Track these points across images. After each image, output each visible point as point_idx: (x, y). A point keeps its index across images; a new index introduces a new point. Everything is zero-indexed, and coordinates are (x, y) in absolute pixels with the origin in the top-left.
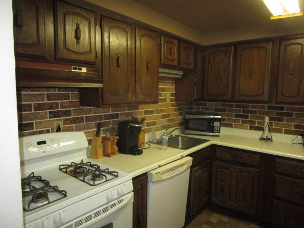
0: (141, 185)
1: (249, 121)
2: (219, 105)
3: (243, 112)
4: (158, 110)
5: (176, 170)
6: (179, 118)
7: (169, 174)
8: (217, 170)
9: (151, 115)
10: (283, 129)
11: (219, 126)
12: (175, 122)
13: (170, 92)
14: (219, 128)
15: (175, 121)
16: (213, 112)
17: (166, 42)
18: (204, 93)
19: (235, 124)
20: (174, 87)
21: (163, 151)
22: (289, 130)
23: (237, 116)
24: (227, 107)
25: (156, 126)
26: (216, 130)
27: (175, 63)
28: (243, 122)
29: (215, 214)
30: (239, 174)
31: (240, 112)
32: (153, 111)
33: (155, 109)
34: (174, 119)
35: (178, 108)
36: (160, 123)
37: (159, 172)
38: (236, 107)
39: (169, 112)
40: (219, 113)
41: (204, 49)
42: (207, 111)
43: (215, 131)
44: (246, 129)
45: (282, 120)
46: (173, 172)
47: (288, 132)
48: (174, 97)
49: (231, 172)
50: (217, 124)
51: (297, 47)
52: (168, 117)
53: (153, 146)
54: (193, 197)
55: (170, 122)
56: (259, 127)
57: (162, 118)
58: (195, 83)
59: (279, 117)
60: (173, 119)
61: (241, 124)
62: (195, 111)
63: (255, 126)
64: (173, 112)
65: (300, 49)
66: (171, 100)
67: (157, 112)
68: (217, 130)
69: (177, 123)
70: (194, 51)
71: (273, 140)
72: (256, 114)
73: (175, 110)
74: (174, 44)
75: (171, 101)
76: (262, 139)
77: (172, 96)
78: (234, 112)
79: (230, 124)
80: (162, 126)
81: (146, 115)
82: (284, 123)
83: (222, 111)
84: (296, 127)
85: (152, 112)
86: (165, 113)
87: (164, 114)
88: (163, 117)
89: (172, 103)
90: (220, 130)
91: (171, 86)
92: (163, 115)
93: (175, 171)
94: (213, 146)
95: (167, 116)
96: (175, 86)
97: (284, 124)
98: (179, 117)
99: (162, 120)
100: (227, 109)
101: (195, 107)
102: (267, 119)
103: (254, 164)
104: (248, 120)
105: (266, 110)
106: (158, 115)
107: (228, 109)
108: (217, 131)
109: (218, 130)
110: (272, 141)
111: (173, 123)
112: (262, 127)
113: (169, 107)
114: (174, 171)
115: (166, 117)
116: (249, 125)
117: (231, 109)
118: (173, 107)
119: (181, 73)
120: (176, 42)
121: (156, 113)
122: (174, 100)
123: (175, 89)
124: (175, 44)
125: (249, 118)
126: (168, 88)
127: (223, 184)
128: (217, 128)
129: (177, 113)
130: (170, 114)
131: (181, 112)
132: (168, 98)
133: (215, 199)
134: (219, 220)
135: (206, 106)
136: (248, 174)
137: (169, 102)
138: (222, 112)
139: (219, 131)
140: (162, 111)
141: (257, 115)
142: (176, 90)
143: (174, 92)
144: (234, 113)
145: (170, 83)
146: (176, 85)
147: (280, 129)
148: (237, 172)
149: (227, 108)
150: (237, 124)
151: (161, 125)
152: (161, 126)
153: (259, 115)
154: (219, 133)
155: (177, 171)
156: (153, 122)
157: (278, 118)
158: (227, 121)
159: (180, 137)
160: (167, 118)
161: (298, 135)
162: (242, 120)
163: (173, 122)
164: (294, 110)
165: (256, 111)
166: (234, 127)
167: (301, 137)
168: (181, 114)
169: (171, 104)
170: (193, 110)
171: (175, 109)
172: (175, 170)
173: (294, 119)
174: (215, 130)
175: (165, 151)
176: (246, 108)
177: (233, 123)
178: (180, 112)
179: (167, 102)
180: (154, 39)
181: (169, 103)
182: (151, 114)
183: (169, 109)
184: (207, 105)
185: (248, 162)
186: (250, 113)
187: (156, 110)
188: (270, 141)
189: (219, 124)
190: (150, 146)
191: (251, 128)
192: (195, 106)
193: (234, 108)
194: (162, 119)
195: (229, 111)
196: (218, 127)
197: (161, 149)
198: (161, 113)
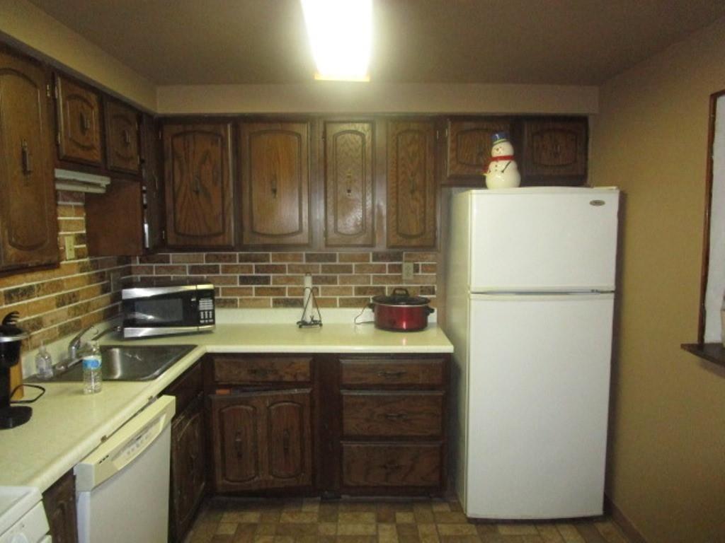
0: (62, 507)
1: (272, 288)
2: (202, 259)
3: (257, 271)
4: (45, 286)
5: (144, 437)
6: (102, 298)
7: (129, 453)
8: (224, 411)
9: (26, 302)
10: (338, 297)
11: (211, 308)
12: (91, 313)
13: (74, 233)
14: (211, 313)
15: (94, 310)
16: (188, 275)
17: (69, 97)
18: (166, 232)
19: (241, 300)
20: (82, 218)
21: (89, 396)
22: (347, 300)
23: (244, 280)
24: (220, 261)
25: (42, 330)
26: (204, 319)
27: (96, 156)
28: (258, 292)
29: (226, 515)
30: (273, 407)
31: (250, 271)
32: (31, 288)
33: (34, 283)
34: (88, 304)
35: (97, 274)
36: (52, 322)
37: (107, 456)
38: (240, 261)
39: (76, 287)
40: (202, 278)
41: (160, 123)
42: (172, 276)
43: (202, 322)
44: (267, 307)
45: (333, 281)
46: (138, 446)
47: (347, 304)
48: (84, 246)
49: (255, 408)
50: (205, 305)
51: (355, 139)
52: (73, 299)
53: (50, 387)
54: (179, 493)
55: (81, 314)
56: (291, 299)
57: (58, 305)
58: (145, 207)
59: (328, 275)
60: (85, 303)
61: (254, 297)
62: (139, 276)
63: (284, 299)
64: (87, 286)
65: (360, 142)
66: (79, 254)
67: (43, 290)
68: (206, 317)
69: (99, 313)
70: (137, 126)
71: (323, 322)
72: (285, 272)
73: (90, 280)
74: (89, 104)
75: (79, 257)
76: (303, 324)
77: (80, 244)
78: (237, 272)
79: (230, 299)
80: (60, 328)
81: (11, 303)
82: (338, 285)
83: (209, 272)
84: (360, 291)
85: (27, 292)
86: (63, 292)
87: (63, 295)
88: (61, 302)
89: (81, 260)
90: (213, 318)
91: (75, 216)
92: (58, 298)
93: (142, 442)
94: (208, 358)
95: (70, 299)
96: (85, 214)
97: (338, 288)
98: (100, 296)
99: (59, 311)
100: (220, 268)
101: (137, 267)
102: (308, 282)
103: (301, 378)
104: (268, 288)
105: (304, 263)
106: (45, 300)
107: (222, 266)
108: (207, 321)
109: (209, 319)
110: (321, 325)
111: (87, 315)
112: (297, 300)
113: (73, 273)
114: (139, 441)
115: (67, 301)
116: (271, 298)
117: (228, 267)
118: (84, 272)
119: (104, 181)
120: (93, 98)
121: (41, 292)
122: (86, 252)
123: (84, 224)
124: (93, 104)
125: (271, 283)
126: (66, 221)
127: (238, 440)
128: (206, 313)
129: (96, 287)
130: (79, 291)
131: (105, 282)
132: (71, 250)
133: (224, 481)
134: (240, 525)
135: (168, 262)
136: (290, 404)
137: (74, 259)
138: (208, 275)
139: (211, 321)
140: (57, 286)
141: (287, 274)
142: (87, 227)
143: (84, 232)
144: (238, 275)
145: (71, 206)
146: (87, 214)
147: (331, 299)
148: (268, 405)
149: (220, 264)
150: (246, 299)
151: (56, 325)
152: (55, 328)
153: (290, 275)
154: (213, 323)
155: (146, 438)
156: (34, 319)
157: (326, 277)
158: (223, 295)
159: (117, 351)
160: (70, 303)
161: (364, 307)
162: (257, 289)
163: (87, 311)
164: (352, 259)
165: (284, 265)
166: (241, 307)
167: (370, 310)
168: (105, 290)
169: (79, 263)
170: (133, 276)
171: (89, 276)
172: (141, 439)
173: (355, 276)
174: (202, 317)
175: (96, 394)
176: (262, 261)
177: (238, 298)
178: (103, 285)
179: (66, 260)
180: (35, 86)
181: (72, 261)
182: (27, 299)
183: (74, 279)
184: (171, 260)
185: (288, 378)
186: (273, 272)
187: (38, 285)
188: (318, 326)
189: (211, 303)
190: (43, 389)
191: (277, 304)
192: (138, 264)
193: (238, 263)
194: (56, 310)
195: (226, 270)
196: (209, 311)
197: (81, 392)
198: (54, 292)
